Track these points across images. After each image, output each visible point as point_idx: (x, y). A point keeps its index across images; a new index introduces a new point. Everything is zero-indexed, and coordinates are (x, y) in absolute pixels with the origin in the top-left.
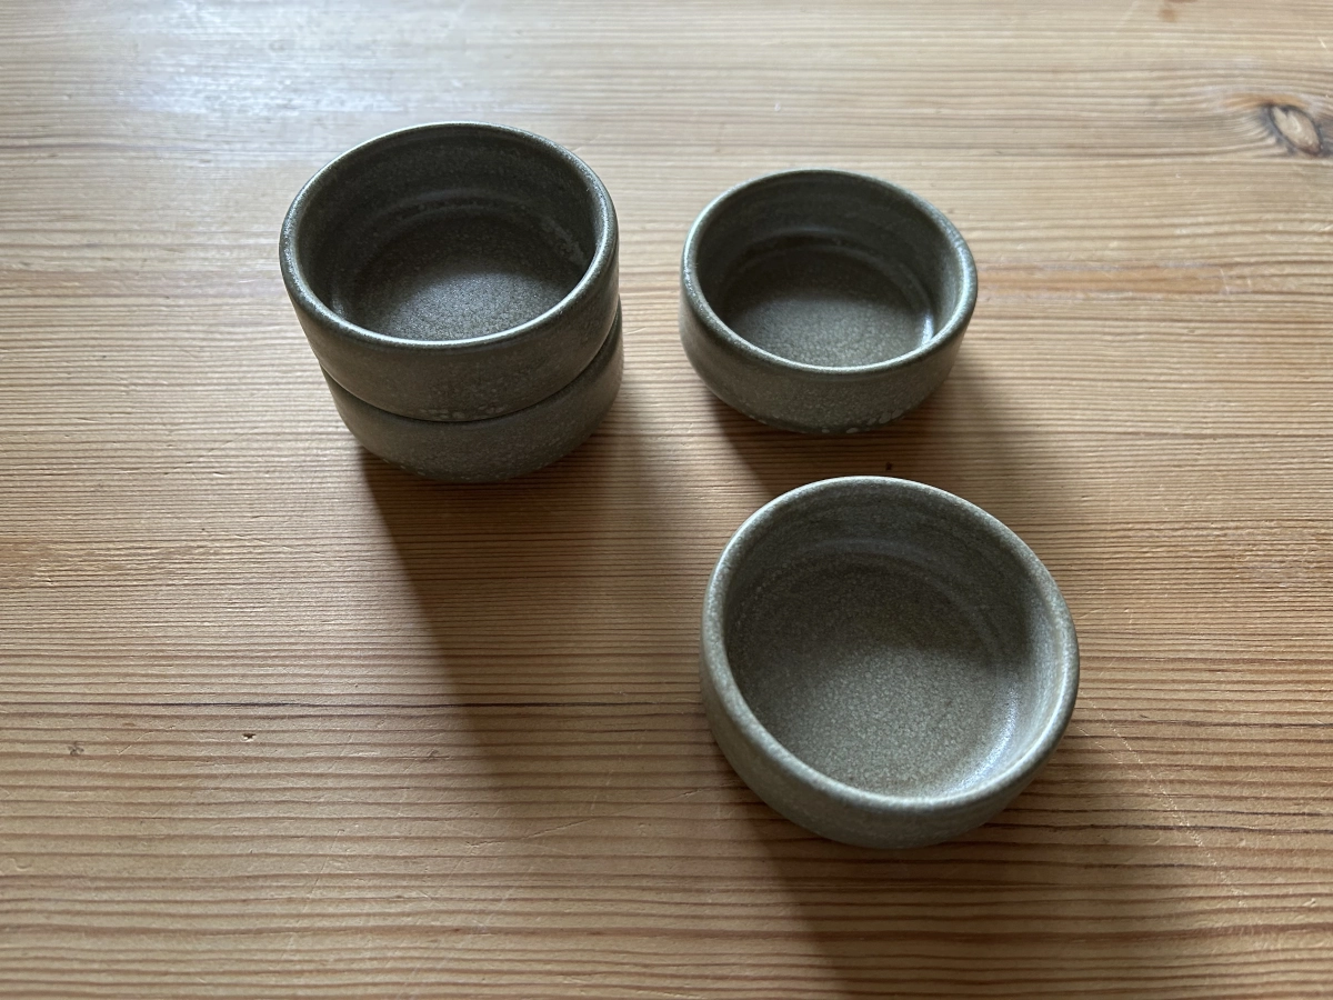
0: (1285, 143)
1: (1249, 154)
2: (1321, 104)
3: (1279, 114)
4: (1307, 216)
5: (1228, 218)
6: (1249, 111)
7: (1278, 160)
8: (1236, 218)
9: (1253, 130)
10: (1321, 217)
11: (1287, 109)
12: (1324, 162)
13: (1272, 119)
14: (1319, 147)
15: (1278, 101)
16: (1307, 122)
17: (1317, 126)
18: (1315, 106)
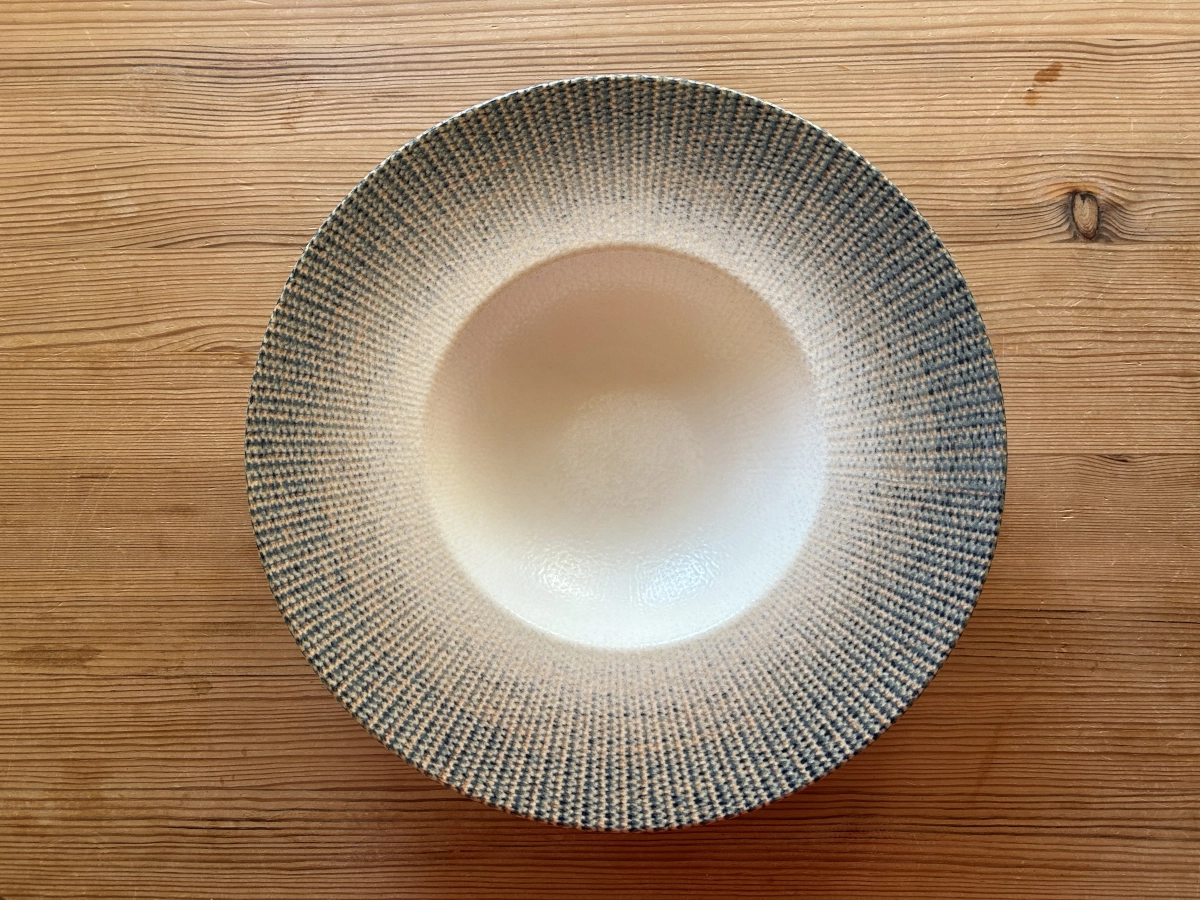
0: (1074, 229)
1: (1047, 240)
2: (1109, 190)
3: (1078, 201)
4: (1067, 294)
5: (1020, 296)
6: (1059, 199)
7: (1064, 245)
8: (1023, 296)
9: (1054, 217)
10: (1075, 294)
11: (1083, 197)
12: (1094, 246)
13: (1073, 205)
14: (1095, 232)
15: (1082, 189)
16: (1095, 208)
17: (1101, 213)
18: (1105, 191)
